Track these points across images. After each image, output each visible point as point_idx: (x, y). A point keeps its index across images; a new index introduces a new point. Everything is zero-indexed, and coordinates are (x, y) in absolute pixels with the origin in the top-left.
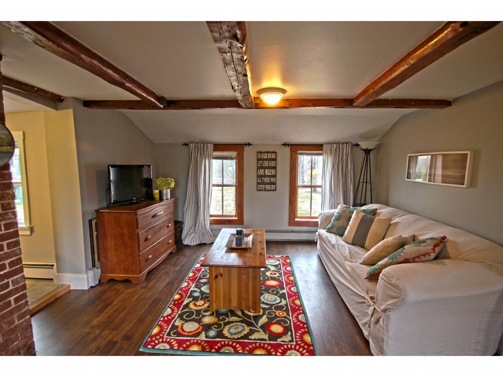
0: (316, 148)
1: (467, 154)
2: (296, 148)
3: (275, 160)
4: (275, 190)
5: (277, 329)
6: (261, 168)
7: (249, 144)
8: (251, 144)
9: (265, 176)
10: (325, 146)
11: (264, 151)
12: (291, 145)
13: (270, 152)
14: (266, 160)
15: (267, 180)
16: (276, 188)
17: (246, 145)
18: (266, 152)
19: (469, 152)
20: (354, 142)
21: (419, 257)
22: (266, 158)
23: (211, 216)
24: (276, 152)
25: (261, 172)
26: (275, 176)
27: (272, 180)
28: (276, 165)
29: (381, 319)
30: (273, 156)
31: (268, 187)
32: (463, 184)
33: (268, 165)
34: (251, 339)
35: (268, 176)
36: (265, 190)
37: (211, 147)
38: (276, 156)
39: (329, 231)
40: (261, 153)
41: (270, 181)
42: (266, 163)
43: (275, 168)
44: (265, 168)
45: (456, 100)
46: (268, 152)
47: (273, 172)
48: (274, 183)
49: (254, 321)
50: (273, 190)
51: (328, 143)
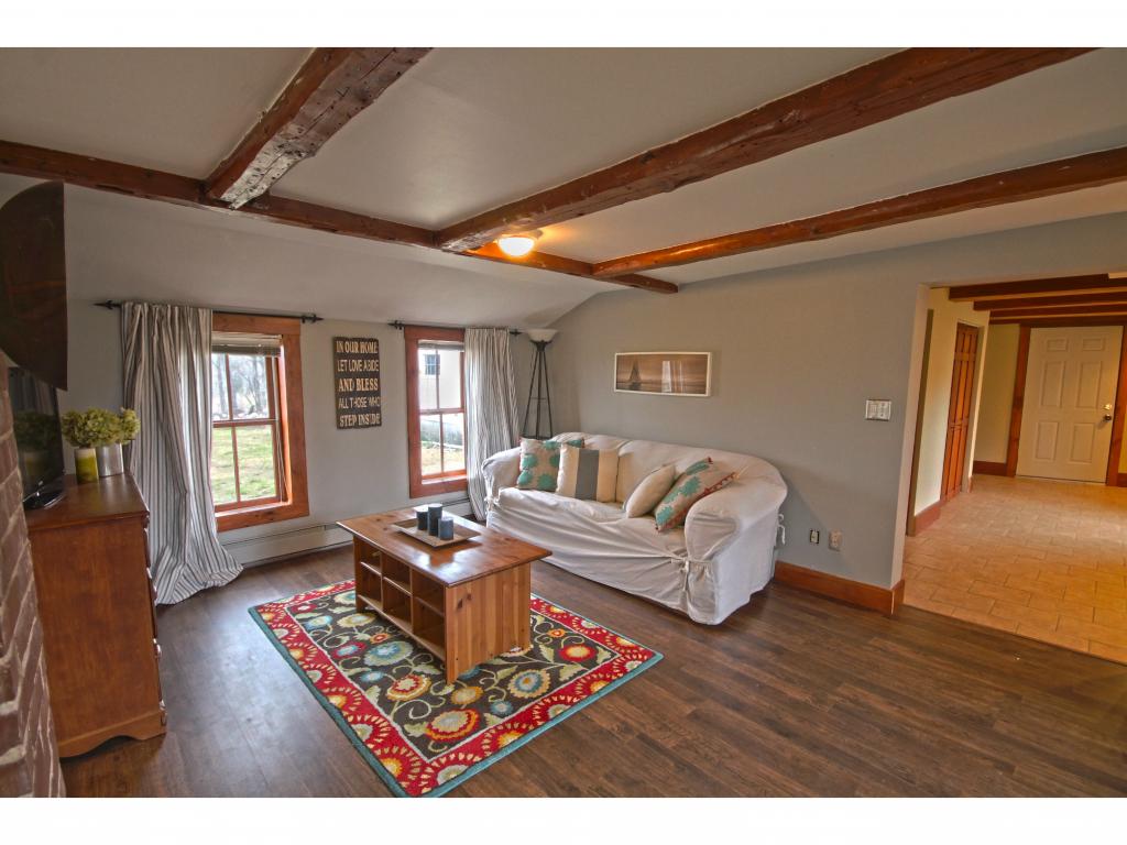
0: (453, 334)
1: (706, 356)
2: (415, 333)
3: (376, 357)
4: (380, 425)
5: (577, 652)
6: (347, 375)
7: (315, 319)
8: (320, 319)
9: (355, 394)
10: (469, 333)
11: (349, 336)
12: (405, 326)
13: (363, 340)
14: (357, 356)
15: (360, 402)
16: (380, 420)
17: (304, 318)
18: (354, 339)
19: (709, 354)
20: (513, 327)
21: (720, 483)
22: (357, 351)
23: (218, 509)
24: (376, 341)
25: (346, 385)
26: (377, 394)
27: (372, 401)
28: (378, 368)
29: (706, 571)
30: (371, 348)
31: (363, 418)
32: (704, 393)
33: (362, 368)
34: (566, 682)
35: (362, 394)
36: (357, 426)
37: (205, 317)
38: (377, 349)
39: (524, 487)
40: (344, 340)
41: (367, 404)
42: (357, 365)
43: (376, 375)
44: (355, 376)
45: (684, 286)
46: (359, 340)
47: (372, 384)
48: (377, 410)
49: (536, 658)
50: (376, 425)
51: (474, 327)
